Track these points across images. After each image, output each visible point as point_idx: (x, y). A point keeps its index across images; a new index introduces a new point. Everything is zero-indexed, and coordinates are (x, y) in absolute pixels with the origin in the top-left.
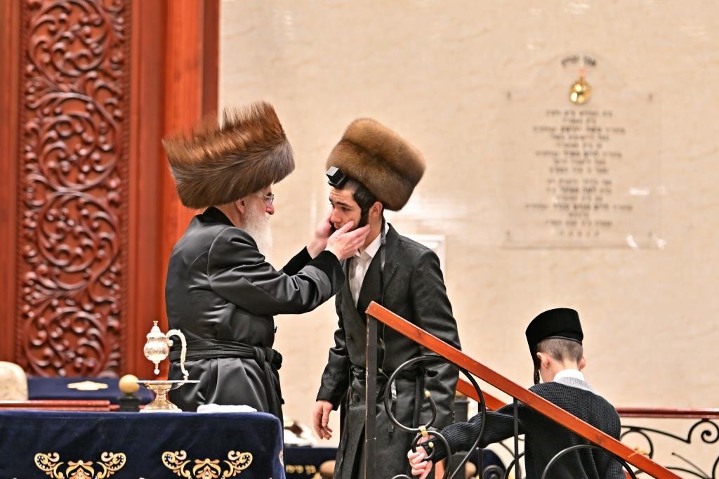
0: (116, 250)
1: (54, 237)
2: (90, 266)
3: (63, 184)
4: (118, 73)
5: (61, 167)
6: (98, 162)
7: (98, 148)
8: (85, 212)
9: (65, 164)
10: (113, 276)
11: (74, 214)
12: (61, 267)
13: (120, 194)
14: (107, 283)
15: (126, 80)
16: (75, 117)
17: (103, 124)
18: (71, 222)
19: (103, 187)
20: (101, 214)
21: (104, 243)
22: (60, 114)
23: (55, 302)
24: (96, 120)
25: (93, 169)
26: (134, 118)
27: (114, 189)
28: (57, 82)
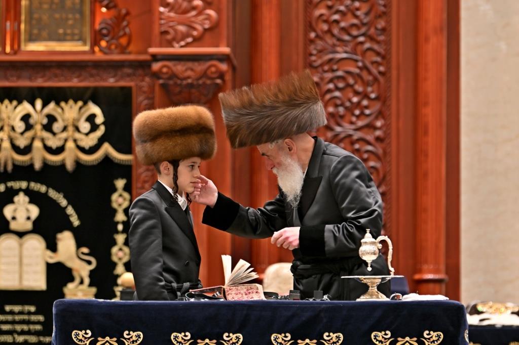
0: (381, 175)
3: (339, 125)
4: (382, 38)
5: (338, 112)
6: (367, 107)
7: (366, 96)
8: (357, 146)
9: (341, 110)
11: (349, 148)
13: (385, 132)
15: (388, 43)
16: (349, 73)
17: (370, 78)
19: (371, 127)
20: (370, 148)
21: (372, 170)
22: (337, 70)
24: (365, 74)
25: (362, 113)
26: (394, 73)
27: (379, 129)
28: (334, 46)
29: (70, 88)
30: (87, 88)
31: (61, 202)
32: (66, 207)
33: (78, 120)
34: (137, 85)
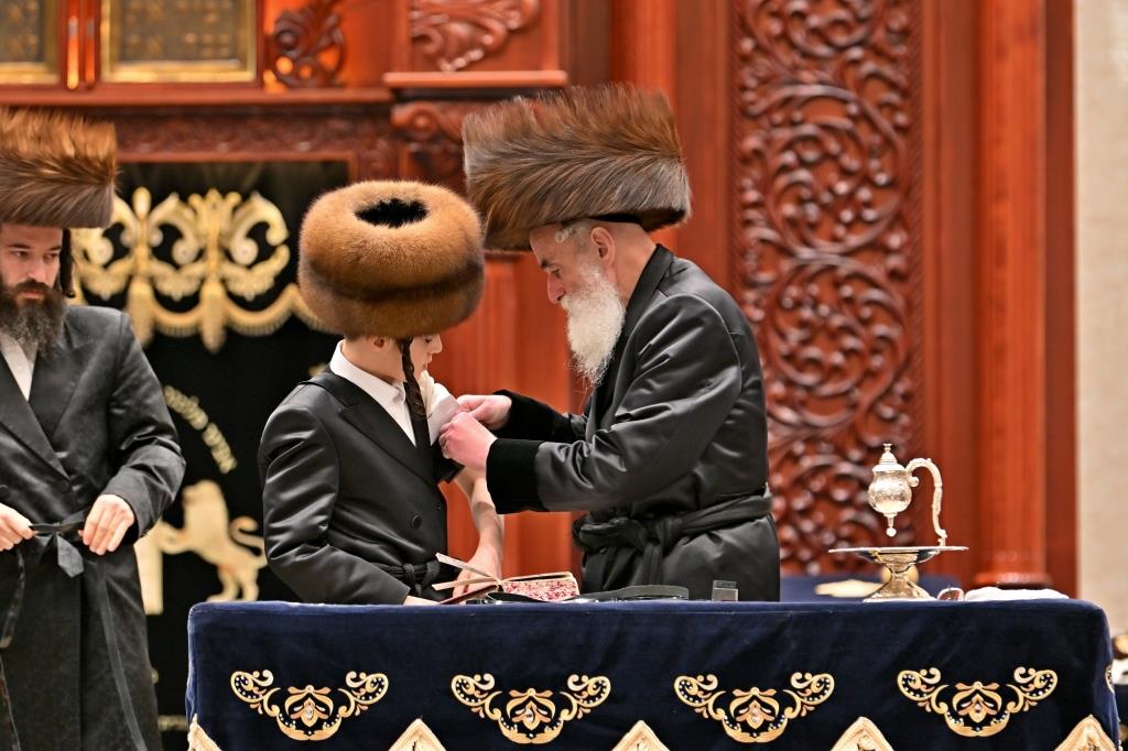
0: (902, 355)
1: (795, 335)
2: (858, 385)
3: (807, 243)
4: (900, 50)
5: (805, 216)
6: (868, 205)
7: (866, 179)
8: (847, 291)
9: (812, 211)
10: (899, 401)
11: (829, 295)
12: (808, 388)
13: (909, 260)
14: (888, 412)
15: (914, 62)
16: (828, 128)
17: (876, 139)
18: (824, 309)
19: (877, 248)
20: (875, 294)
21: (882, 345)
22: (802, 122)
23: (799, 448)
24: (863, 132)
25: (858, 218)
26: (928, 128)
27: (897, 251)
28: (795, 68)
29: (212, 164)
30: (247, 165)
31: (194, 419)
32: (205, 429)
33: (230, 235)
34: (359, 157)
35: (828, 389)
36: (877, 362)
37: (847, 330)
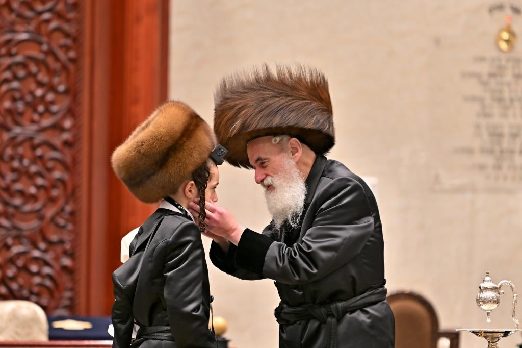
0: (70, 187)
1: (10, 176)
2: (45, 206)
3: (17, 123)
4: (71, 15)
5: (16, 109)
7: (52, 88)
8: (39, 152)
9: (20, 106)
10: (67, 216)
11: (29, 153)
12: (16, 207)
13: (74, 135)
14: (61, 222)
15: (79, 22)
16: (31, 58)
17: (57, 65)
18: (26, 162)
19: (57, 127)
20: (55, 154)
21: (59, 184)
22: (16, 54)
23: (10, 241)
24: (50, 61)
26: (86, 61)
27: (68, 130)
28: (13, 23)
35: (28, 207)
36: (55, 193)
37: (39, 174)
